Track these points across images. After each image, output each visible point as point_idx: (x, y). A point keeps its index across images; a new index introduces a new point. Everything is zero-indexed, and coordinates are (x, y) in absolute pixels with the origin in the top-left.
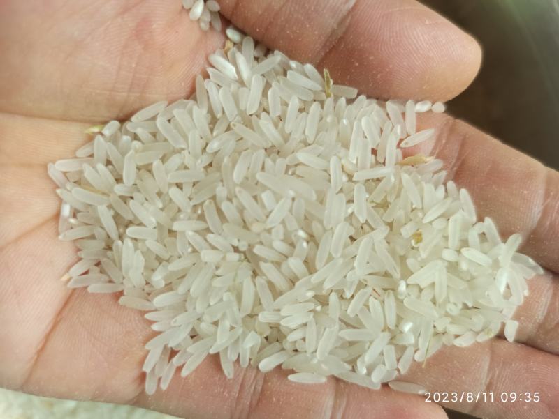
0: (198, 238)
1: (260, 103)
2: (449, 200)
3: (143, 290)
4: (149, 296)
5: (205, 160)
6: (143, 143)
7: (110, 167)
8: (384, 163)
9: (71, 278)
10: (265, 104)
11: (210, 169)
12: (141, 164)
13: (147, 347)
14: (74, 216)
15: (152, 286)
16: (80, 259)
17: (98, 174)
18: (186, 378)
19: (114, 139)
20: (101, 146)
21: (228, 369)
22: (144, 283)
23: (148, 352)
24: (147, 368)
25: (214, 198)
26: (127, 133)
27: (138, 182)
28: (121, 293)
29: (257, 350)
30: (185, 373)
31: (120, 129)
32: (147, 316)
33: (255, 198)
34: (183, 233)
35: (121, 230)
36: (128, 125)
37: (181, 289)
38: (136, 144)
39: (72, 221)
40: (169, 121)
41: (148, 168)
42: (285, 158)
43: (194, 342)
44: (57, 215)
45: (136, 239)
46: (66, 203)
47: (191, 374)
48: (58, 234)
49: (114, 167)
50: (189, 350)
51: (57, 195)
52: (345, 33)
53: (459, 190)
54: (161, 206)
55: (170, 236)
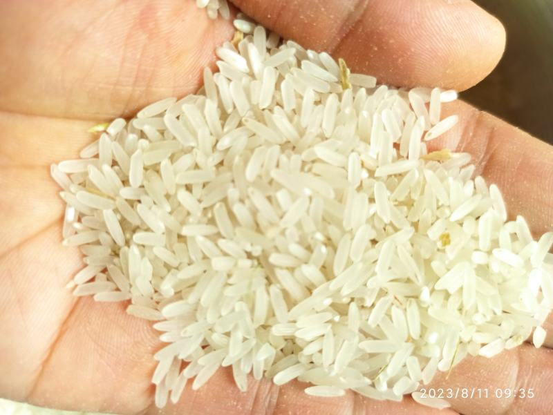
0: (209, 244)
1: (274, 97)
2: (479, 197)
3: (152, 298)
4: (158, 304)
5: (216, 158)
6: (150, 142)
7: (116, 167)
8: (408, 157)
9: (76, 286)
10: (278, 98)
11: (221, 168)
12: (148, 163)
13: (156, 357)
14: (79, 220)
15: (160, 295)
16: (86, 265)
17: (104, 176)
18: (198, 391)
19: (120, 138)
20: (107, 146)
21: (241, 382)
22: (153, 291)
23: (158, 362)
24: (156, 380)
25: (225, 200)
26: (133, 131)
27: (145, 183)
28: (129, 302)
29: (272, 362)
30: (196, 386)
31: (126, 127)
32: (156, 326)
33: (269, 199)
34: (193, 238)
35: (128, 236)
36: (134, 122)
37: (191, 299)
38: (143, 142)
39: (77, 226)
40: (178, 118)
41: (156, 168)
42: (300, 153)
43: (206, 353)
44: (62, 219)
45: (144, 246)
46: (70, 206)
47: (202, 387)
48: (62, 239)
49: (121, 169)
50: (200, 362)
51: (60, 198)
52: (363, 16)
53: (488, 187)
54: (168, 209)
55: (178, 242)
